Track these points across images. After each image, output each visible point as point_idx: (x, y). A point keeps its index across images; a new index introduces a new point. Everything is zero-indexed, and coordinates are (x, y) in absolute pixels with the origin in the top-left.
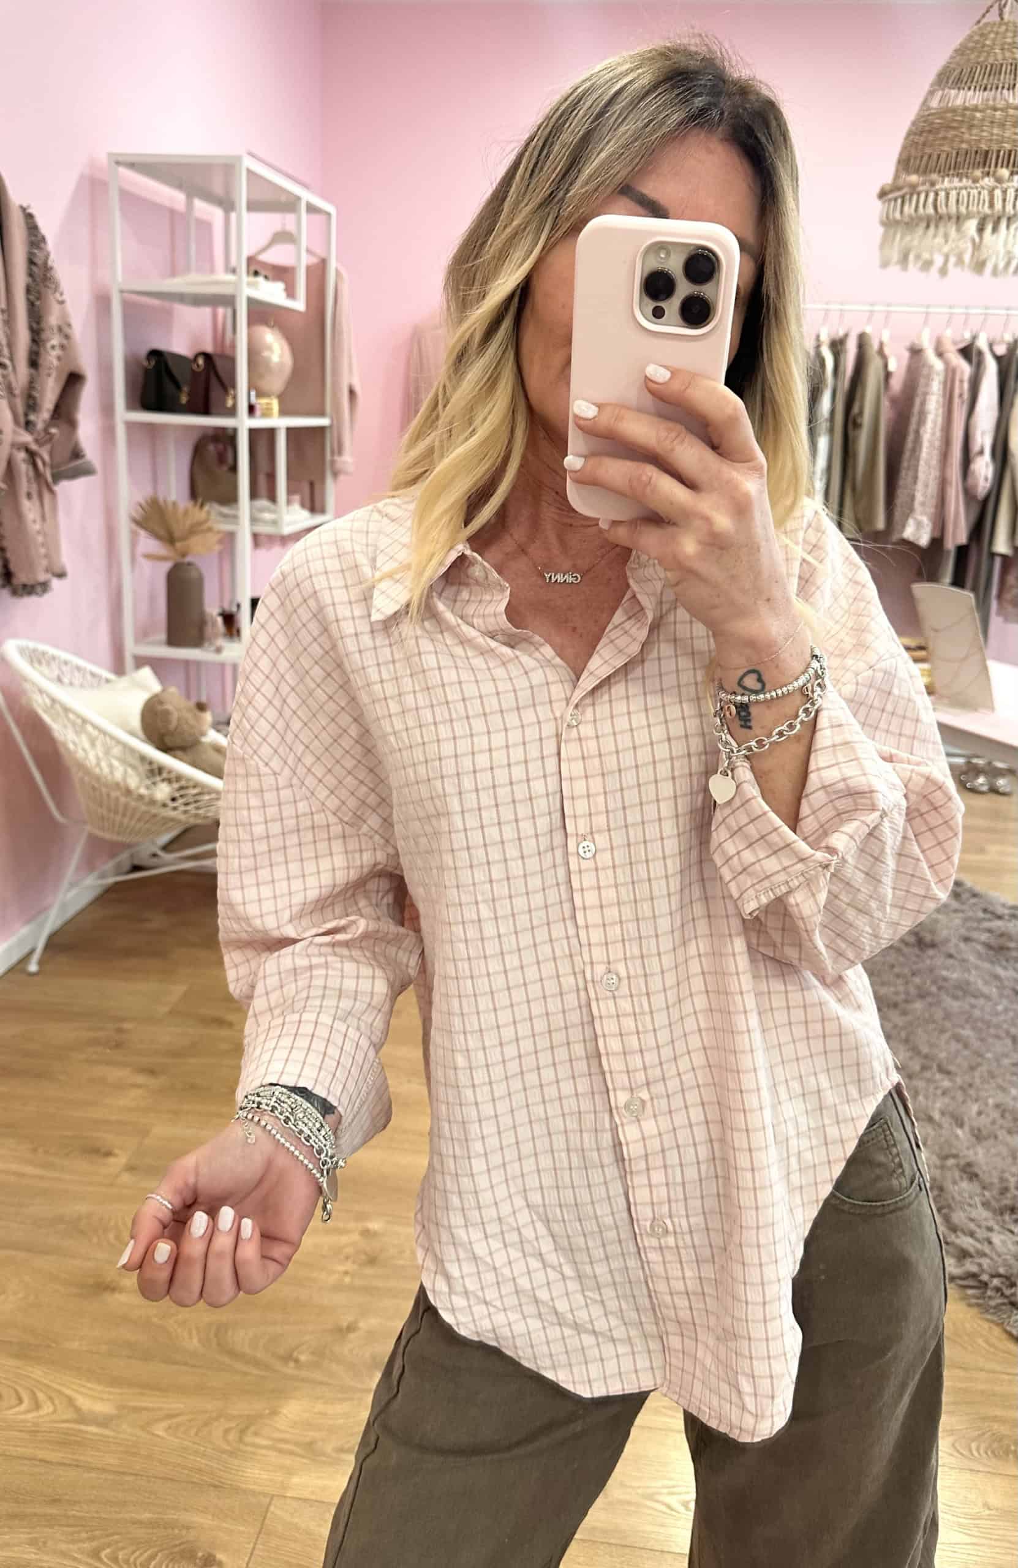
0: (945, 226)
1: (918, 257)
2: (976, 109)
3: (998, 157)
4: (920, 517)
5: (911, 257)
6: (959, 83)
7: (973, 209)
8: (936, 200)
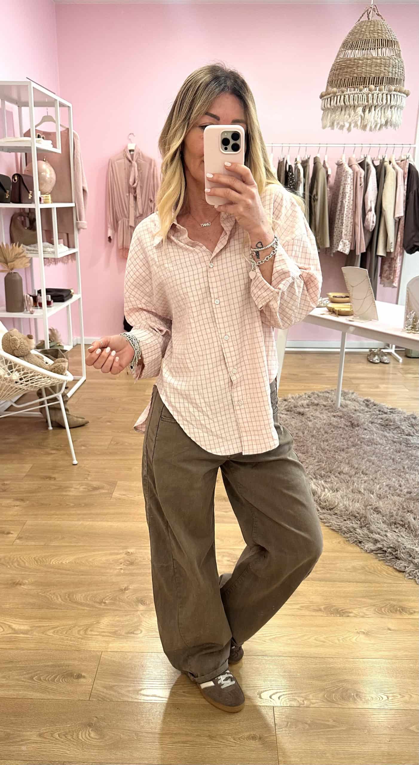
0: (349, 110)
1: (338, 124)
2: (359, 59)
3: (369, 80)
4: (345, 241)
5: (335, 124)
6: (351, 47)
7: (360, 103)
8: (344, 99)
